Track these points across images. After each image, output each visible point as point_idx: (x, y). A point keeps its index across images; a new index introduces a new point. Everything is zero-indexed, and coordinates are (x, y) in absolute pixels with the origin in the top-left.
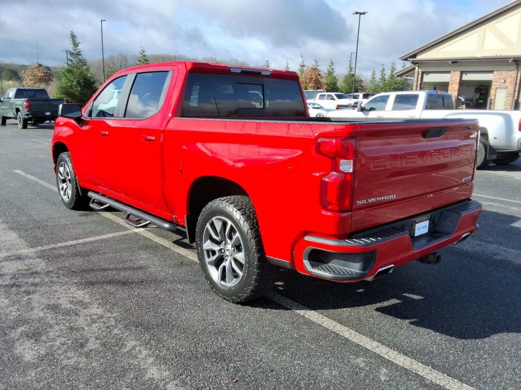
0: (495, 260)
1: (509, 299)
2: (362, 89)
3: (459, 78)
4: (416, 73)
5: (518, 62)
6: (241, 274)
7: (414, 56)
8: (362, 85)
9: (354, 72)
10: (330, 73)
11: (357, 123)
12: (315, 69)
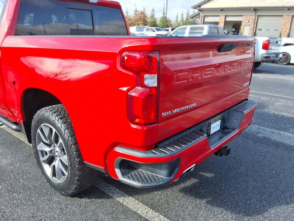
0: (259, 137)
1: (274, 171)
2: (171, 25)
3: (224, 19)
4: (201, 16)
5: (256, 11)
6: (66, 173)
7: (200, 6)
8: (171, 23)
9: (166, 15)
10: (153, 16)
11: (160, 36)
12: (143, 13)
